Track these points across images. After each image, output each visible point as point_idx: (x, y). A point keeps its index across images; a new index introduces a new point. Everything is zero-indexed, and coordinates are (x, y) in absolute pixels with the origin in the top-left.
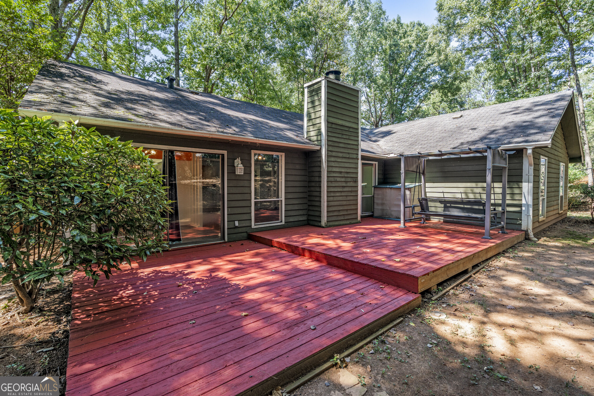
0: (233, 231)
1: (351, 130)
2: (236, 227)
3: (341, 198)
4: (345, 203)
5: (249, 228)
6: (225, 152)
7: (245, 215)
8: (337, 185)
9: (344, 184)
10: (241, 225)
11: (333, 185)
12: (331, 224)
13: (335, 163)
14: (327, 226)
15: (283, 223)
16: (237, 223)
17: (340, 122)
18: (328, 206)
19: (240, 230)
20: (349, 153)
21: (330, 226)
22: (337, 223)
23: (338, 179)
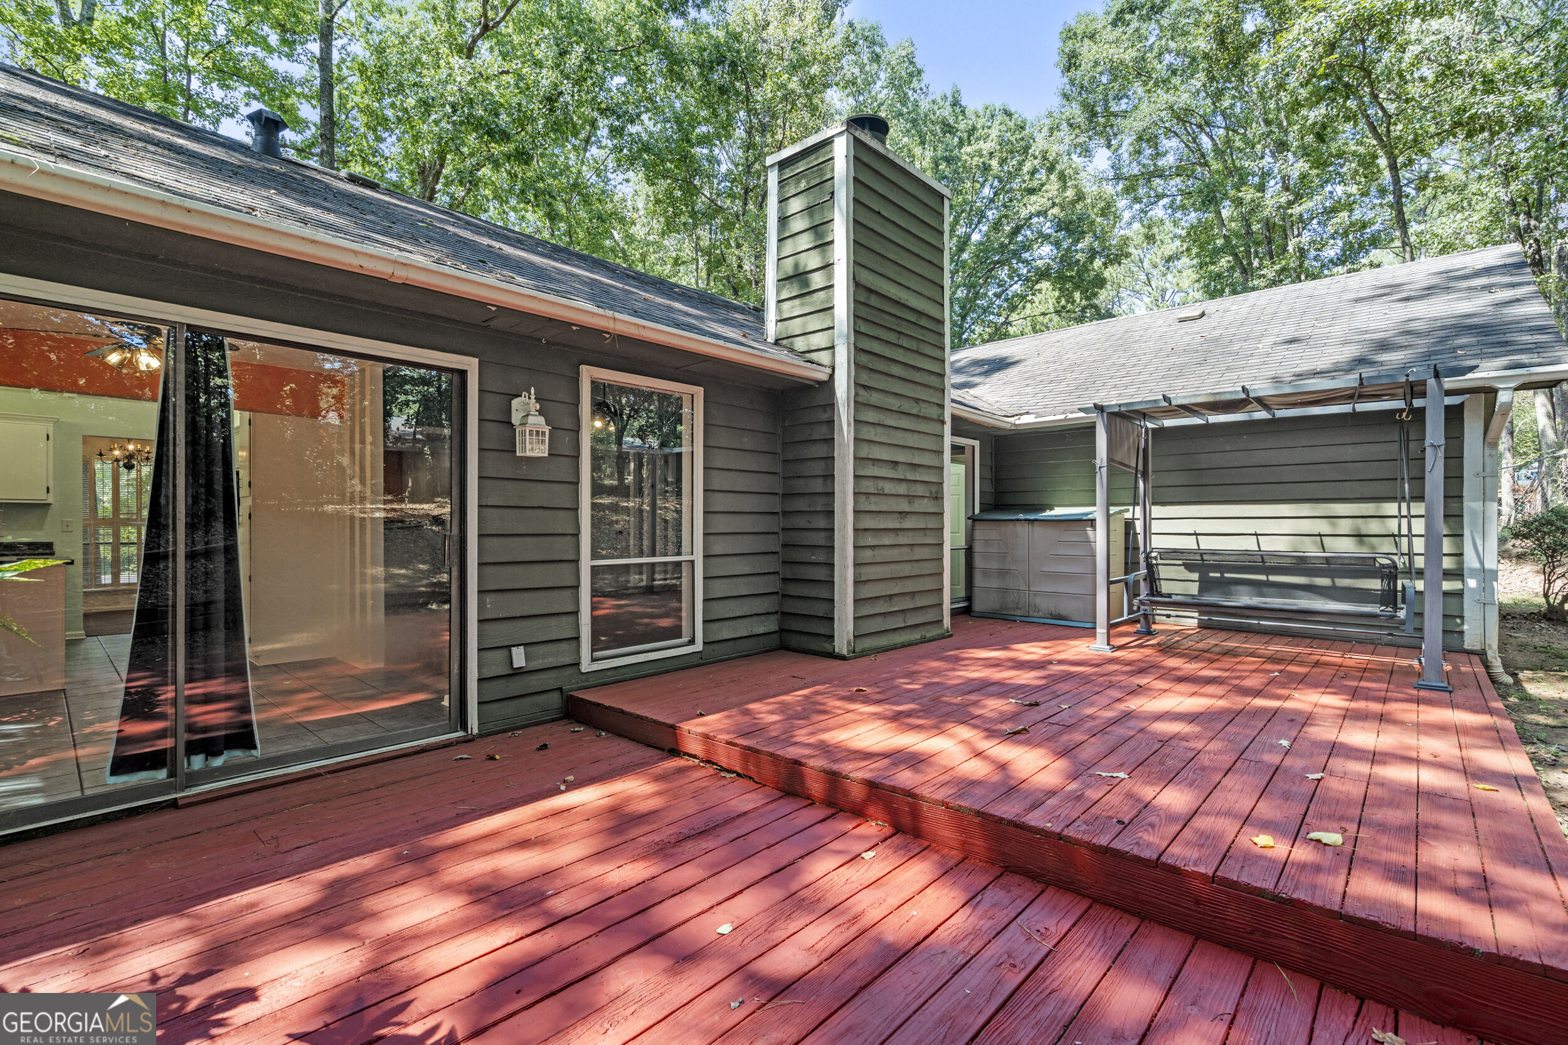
0: (498, 689)
1: (923, 322)
2: (518, 673)
3: (894, 554)
4: (906, 570)
5: (567, 672)
6: (471, 365)
7: (553, 621)
8: (884, 508)
9: (905, 507)
10: (536, 664)
11: (873, 508)
12: (868, 643)
13: (879, 430)
14: (857, 654)
15: (698, 646)
16: (519, 658)
17: (894, 291)
18: (857, 583)
19: (535, 682)
20: (917, 400)
21: (864, 653)
22: (883, 641)
23: (889, 487)
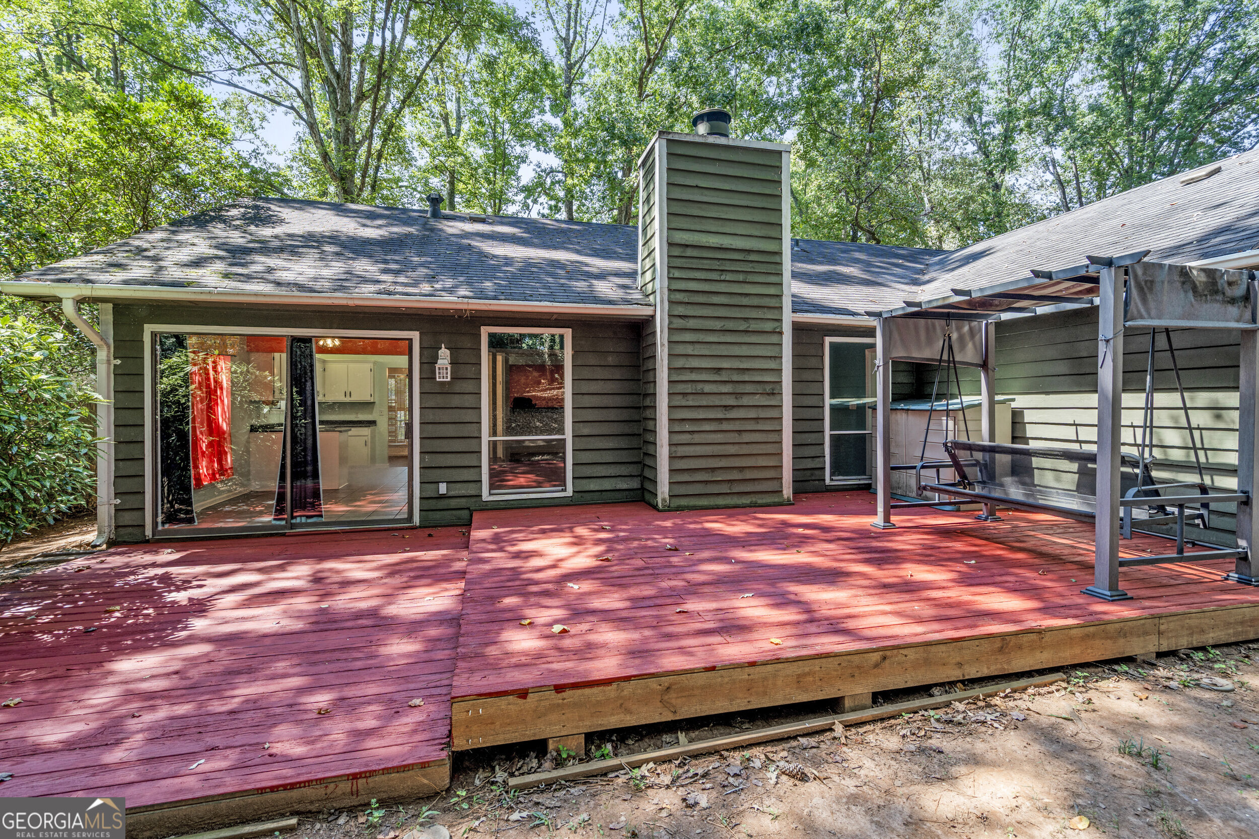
0: (432, 504)
1: (753, 257)
2: (442, 497)
3: (719, 438)
4: (732, 450)
5: (473, 500)
6: (415, 335)
7: (465, 471)
8: (705, 403)
9: (731, 401)
10: (452, 493)
11: (691, 403)
12: (684, 502)
13: (697, 346)
14: (670, 510)
15: (569, 492)
16: (443, 488)
17: (713, 240)
18: (671, 458)
19: (453, 503)
20: (746, 319)
21: (679, 509)
22: (704, 502)
23: (708, 388)
